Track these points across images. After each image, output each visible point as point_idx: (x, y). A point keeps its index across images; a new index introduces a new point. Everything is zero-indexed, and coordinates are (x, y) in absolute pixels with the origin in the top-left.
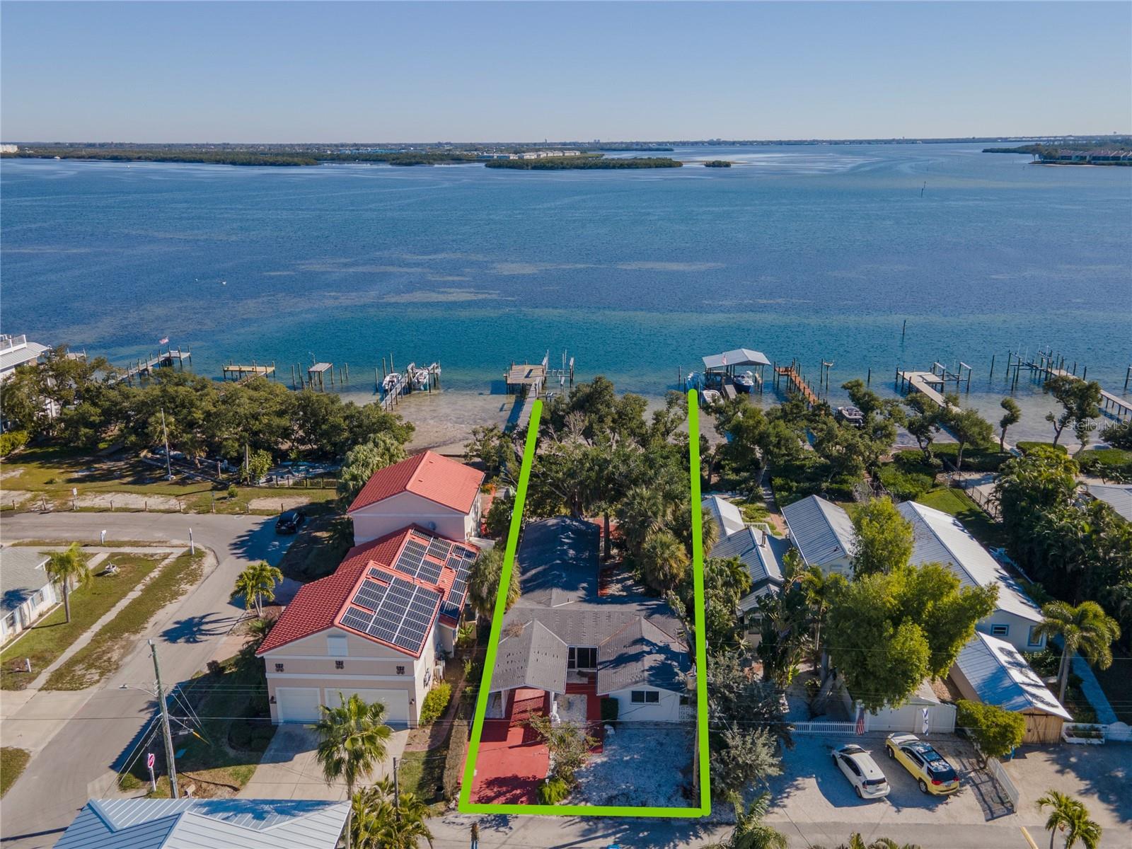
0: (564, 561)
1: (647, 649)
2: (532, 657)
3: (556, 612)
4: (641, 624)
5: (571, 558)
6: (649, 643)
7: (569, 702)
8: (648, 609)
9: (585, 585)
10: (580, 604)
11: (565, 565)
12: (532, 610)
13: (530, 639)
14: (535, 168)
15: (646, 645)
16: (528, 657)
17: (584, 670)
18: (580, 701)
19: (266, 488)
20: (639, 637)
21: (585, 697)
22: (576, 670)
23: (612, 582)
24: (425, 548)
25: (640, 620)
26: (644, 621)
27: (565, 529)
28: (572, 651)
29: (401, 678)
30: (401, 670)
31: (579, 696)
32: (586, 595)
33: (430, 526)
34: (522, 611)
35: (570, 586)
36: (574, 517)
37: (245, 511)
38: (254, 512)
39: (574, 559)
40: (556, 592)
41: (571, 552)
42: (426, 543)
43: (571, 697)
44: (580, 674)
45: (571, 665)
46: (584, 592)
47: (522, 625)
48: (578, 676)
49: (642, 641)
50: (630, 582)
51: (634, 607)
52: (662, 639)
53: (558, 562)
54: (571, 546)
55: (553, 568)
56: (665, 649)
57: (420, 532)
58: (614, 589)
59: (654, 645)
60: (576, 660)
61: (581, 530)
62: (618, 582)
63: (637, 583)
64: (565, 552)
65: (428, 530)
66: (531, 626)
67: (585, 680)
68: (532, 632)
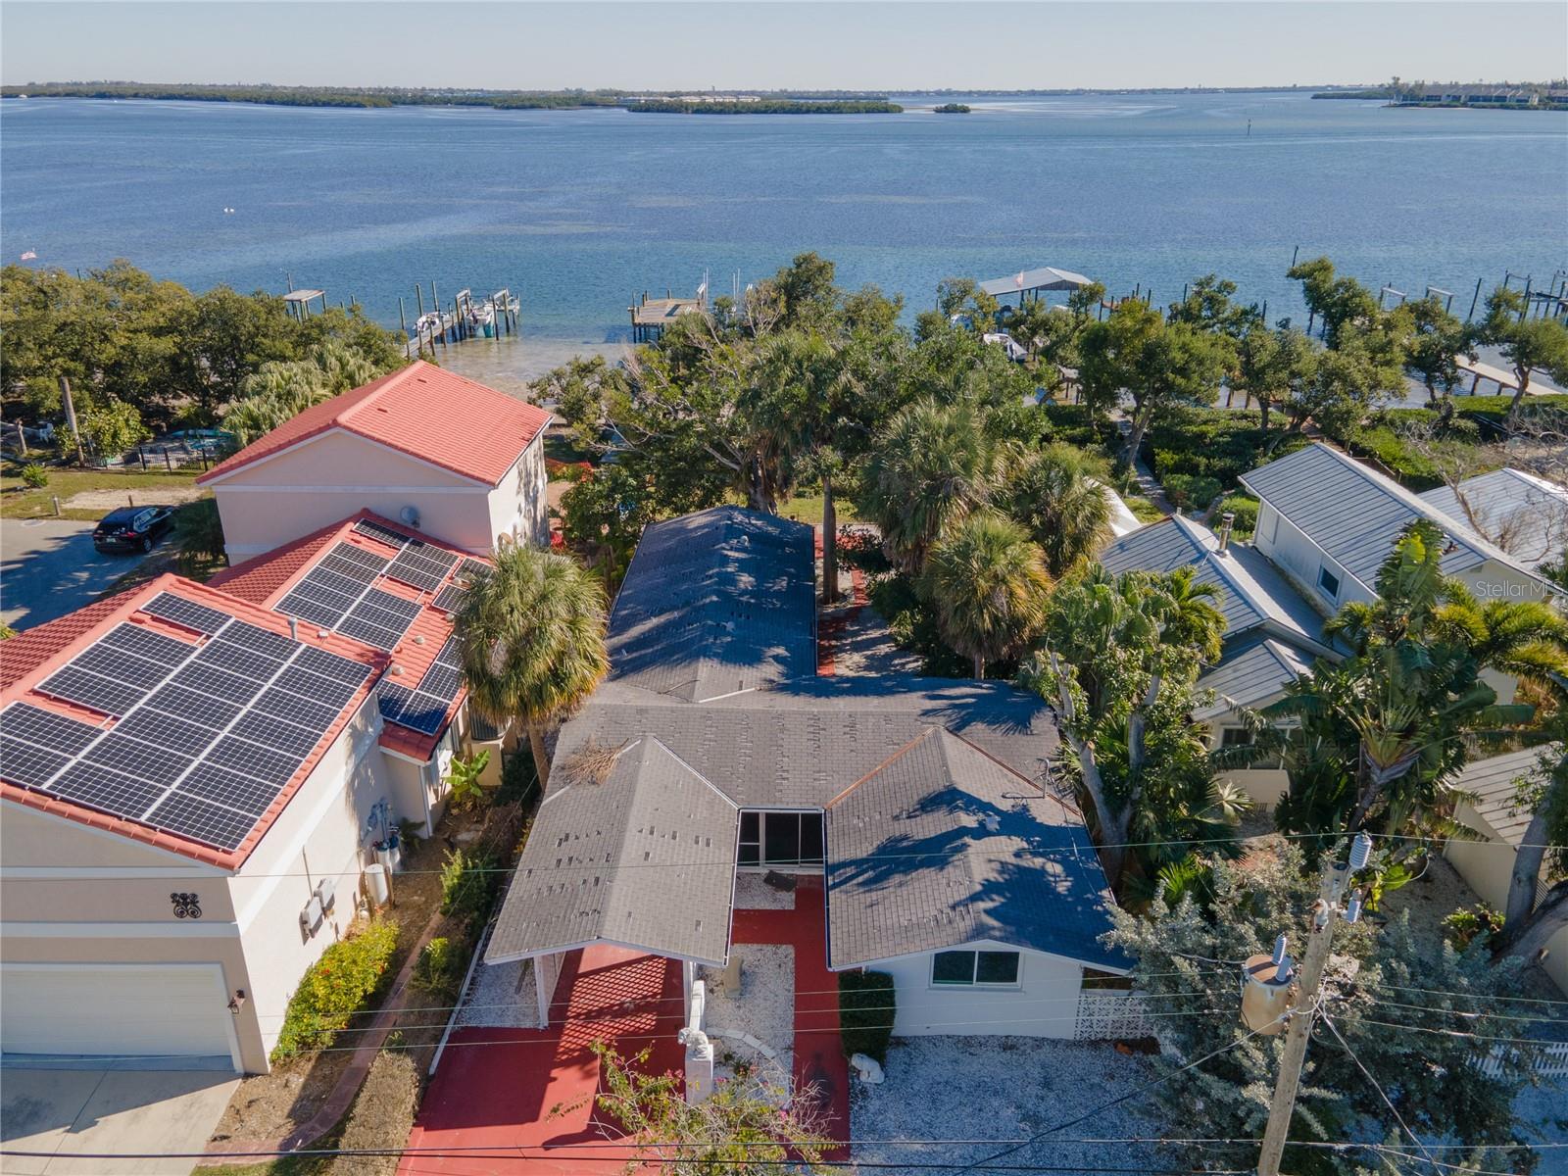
0: (726, 597)
1: (969, 821)
2: (633, 845)
3: (707, 714)
4: (941, 748)
5: (745, 592)
6: (973, 804)
7: (743, 973)
8: (955, 706)
9: (781, 651)
10: (768, 696)
11: (730, 605)
12: (641, 711)
13: (631, 790)
14: (697, 111)
15: (966, 810)
16: (619, 846)
17: (786, 870)
18: (775, 964)
19: (121, 473)
20: (939, 786)
21: (788, 951)
22: (763, 870)
23: (841, 649)
24: (382, 562)
25: (937, 736)
26: (948, 739)
27: (732, 531)
28: (749, 822)
29: (188, 929)
30: (186, 904)
31: (769, 949)
32: (783, 675)
33: (405, 515)
34: (614, 716)
35: (743, 654)
36: (752, 509)
37: (51, 514)
38: (71, 515)
39: (752, 594)
40: (706, 670)
41: (746, 580)
42: (390, 554)
43: (749, 952)
44: (775, 881)
45: (747, 855)
46: (781, 668)
47: (611, 751)
48: (768, 888)
49: (949, 798)
50: (884, 649)
51: (914, 702)
52: (1008, 788)
53: (715, 598)
54: (744, 565)
55: (700, 613)
56: (1018, 822)
57: (373, 526)
58: (847, 665)
59: (986, 807)
60: (762, 843)
61: (768, 535)
62: (857, 647)
63: (905, 649)
64: (731, 580)
65: (403, 528)
66: (637, 756)
67: (786, 901)
68: (636, 770)
